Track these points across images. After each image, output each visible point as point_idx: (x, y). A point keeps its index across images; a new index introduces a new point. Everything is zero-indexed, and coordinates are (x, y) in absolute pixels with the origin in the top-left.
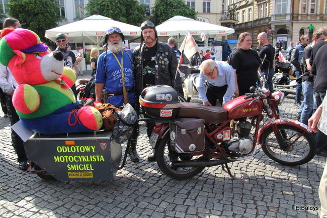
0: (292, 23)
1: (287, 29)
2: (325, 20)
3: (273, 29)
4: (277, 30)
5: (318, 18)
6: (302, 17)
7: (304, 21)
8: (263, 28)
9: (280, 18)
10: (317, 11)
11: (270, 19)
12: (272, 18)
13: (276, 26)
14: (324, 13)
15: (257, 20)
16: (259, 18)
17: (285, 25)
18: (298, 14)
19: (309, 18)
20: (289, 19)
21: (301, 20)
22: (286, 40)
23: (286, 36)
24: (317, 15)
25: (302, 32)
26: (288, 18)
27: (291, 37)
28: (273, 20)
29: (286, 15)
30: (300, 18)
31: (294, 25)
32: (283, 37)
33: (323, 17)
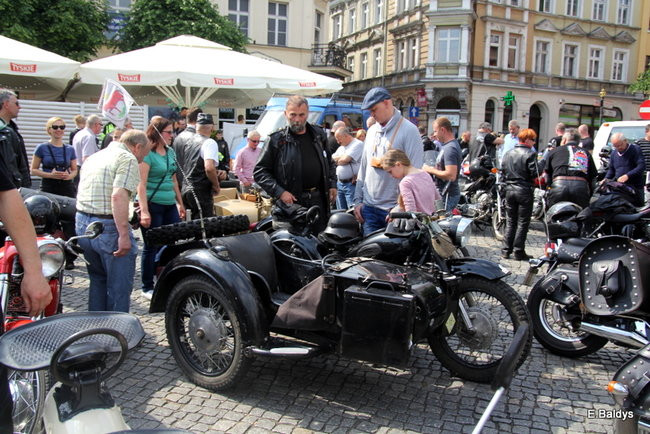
0: (471, 87)
1: (461, 97)
2: (536, 86)
3: (430, 96)
4: (438, 99)
5: (523, 80)
6: (491, 74)
7: (496, 83)
8: (407, 93)
9: (445, 71)
10: (519, 65)
11: (422, 73)
12: (428, 71)
13: (436, 91)
14: (533, 70)
15: (392, 75)
16: (400, 70)
17: (457, 89)
18: (483, 68)
19: (505, 78)
20: (465, 76)
21: (489, 81)
22: (456, 124)
23: (458, 113)
24: (520, 73)
25: (490, 106)
26: (463, 74)
27: (468, 116)
28: (429, 74)
29: (458, 66)
30: (486, 76)
31: (474, 90)
32: (451, 116)
33: (531, 79)
